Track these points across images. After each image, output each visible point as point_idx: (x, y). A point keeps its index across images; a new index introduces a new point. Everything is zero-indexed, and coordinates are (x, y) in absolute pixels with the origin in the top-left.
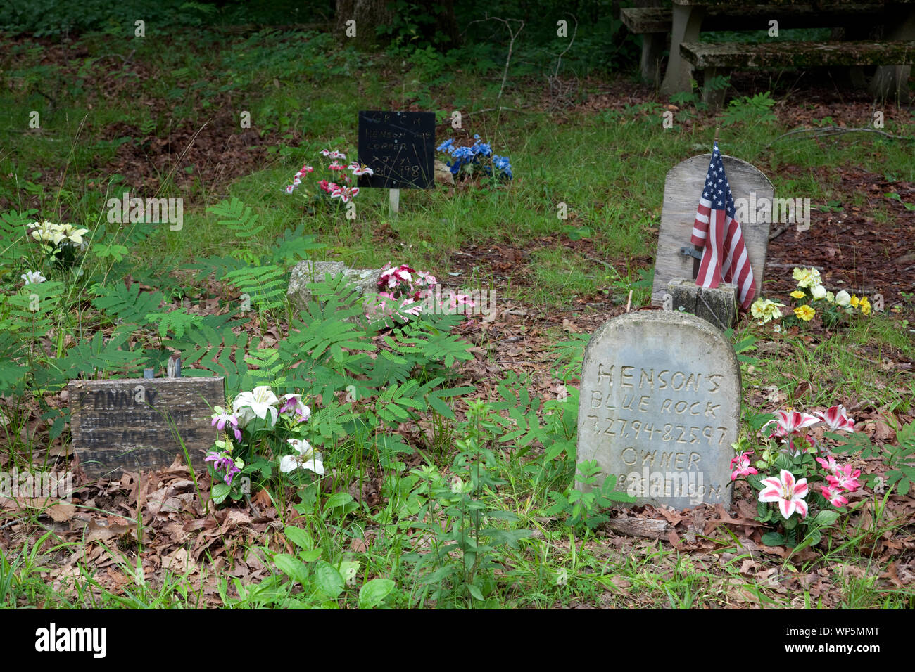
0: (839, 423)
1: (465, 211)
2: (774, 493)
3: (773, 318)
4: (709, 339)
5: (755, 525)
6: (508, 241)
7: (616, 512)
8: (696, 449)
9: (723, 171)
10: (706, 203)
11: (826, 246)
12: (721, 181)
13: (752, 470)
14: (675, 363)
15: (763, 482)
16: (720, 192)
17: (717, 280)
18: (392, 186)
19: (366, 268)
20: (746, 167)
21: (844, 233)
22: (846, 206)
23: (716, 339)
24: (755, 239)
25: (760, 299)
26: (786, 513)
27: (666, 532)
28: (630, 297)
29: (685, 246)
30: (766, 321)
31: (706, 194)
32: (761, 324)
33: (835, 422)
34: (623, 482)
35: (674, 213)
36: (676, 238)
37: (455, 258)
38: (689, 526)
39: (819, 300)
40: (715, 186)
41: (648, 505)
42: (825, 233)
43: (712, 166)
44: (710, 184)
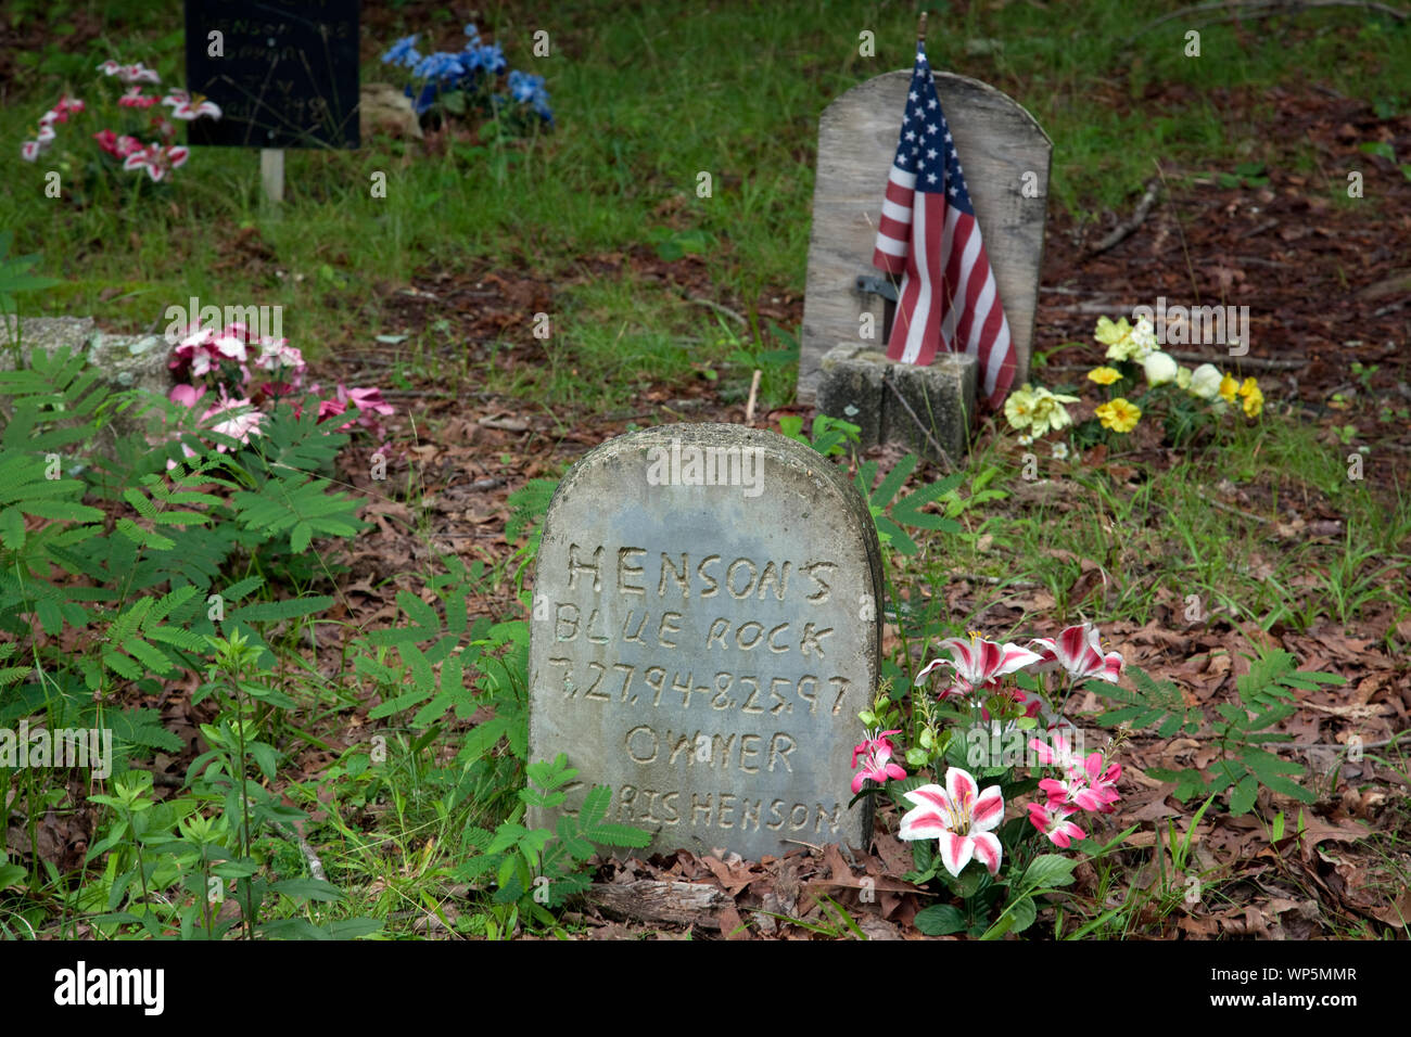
0: (1086, 663)
1: (433, 198)
2: (932, 819)
3: (1051, 428)
4: (803, 485)
5: (902, 890)
6: (521, 263)
7: (612, 867)
8: (784, 725)
9: (938, 106)
10: (903, 179)
11: (1216, 264)
12: (932, 129)
13: (896, 770)
14: (732, 538)
15: (910, 796)
16: (932, 154)
17: (934, 345)
18: (268, 144)
19: (143, 332)
20: (990, 97)
21: (1262, 234)
22: (1276, 175)
23: (820, 485)
24: (1014, 255)
25: (1027, 386)
26: (954, 866)
27: (714, 909)
28: (755, 386)
29: (865, 273)
30: (1037, 434)
31: (902, 159)
32: (1024, 440)
33: (1078, 662)
34: (629, 801)
35: (840, 200)
36: (845, 256)
37: (399, 304)
38: (765, 896)
39: (1161, 386)
40: (922, 141)
41: (683, 851)
42: (1221, 236)
43: (914, 96)
44: (911, 136)
